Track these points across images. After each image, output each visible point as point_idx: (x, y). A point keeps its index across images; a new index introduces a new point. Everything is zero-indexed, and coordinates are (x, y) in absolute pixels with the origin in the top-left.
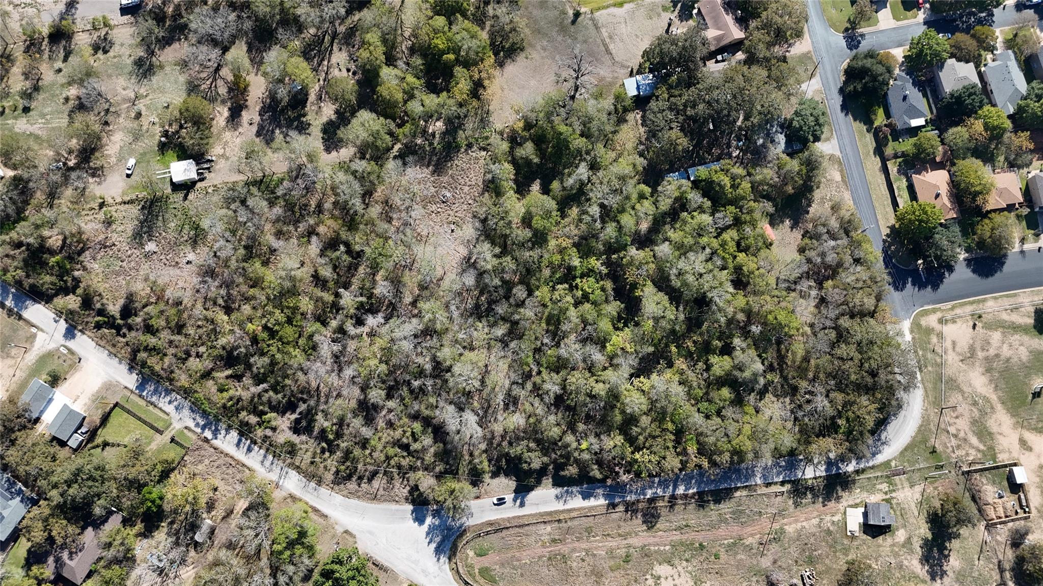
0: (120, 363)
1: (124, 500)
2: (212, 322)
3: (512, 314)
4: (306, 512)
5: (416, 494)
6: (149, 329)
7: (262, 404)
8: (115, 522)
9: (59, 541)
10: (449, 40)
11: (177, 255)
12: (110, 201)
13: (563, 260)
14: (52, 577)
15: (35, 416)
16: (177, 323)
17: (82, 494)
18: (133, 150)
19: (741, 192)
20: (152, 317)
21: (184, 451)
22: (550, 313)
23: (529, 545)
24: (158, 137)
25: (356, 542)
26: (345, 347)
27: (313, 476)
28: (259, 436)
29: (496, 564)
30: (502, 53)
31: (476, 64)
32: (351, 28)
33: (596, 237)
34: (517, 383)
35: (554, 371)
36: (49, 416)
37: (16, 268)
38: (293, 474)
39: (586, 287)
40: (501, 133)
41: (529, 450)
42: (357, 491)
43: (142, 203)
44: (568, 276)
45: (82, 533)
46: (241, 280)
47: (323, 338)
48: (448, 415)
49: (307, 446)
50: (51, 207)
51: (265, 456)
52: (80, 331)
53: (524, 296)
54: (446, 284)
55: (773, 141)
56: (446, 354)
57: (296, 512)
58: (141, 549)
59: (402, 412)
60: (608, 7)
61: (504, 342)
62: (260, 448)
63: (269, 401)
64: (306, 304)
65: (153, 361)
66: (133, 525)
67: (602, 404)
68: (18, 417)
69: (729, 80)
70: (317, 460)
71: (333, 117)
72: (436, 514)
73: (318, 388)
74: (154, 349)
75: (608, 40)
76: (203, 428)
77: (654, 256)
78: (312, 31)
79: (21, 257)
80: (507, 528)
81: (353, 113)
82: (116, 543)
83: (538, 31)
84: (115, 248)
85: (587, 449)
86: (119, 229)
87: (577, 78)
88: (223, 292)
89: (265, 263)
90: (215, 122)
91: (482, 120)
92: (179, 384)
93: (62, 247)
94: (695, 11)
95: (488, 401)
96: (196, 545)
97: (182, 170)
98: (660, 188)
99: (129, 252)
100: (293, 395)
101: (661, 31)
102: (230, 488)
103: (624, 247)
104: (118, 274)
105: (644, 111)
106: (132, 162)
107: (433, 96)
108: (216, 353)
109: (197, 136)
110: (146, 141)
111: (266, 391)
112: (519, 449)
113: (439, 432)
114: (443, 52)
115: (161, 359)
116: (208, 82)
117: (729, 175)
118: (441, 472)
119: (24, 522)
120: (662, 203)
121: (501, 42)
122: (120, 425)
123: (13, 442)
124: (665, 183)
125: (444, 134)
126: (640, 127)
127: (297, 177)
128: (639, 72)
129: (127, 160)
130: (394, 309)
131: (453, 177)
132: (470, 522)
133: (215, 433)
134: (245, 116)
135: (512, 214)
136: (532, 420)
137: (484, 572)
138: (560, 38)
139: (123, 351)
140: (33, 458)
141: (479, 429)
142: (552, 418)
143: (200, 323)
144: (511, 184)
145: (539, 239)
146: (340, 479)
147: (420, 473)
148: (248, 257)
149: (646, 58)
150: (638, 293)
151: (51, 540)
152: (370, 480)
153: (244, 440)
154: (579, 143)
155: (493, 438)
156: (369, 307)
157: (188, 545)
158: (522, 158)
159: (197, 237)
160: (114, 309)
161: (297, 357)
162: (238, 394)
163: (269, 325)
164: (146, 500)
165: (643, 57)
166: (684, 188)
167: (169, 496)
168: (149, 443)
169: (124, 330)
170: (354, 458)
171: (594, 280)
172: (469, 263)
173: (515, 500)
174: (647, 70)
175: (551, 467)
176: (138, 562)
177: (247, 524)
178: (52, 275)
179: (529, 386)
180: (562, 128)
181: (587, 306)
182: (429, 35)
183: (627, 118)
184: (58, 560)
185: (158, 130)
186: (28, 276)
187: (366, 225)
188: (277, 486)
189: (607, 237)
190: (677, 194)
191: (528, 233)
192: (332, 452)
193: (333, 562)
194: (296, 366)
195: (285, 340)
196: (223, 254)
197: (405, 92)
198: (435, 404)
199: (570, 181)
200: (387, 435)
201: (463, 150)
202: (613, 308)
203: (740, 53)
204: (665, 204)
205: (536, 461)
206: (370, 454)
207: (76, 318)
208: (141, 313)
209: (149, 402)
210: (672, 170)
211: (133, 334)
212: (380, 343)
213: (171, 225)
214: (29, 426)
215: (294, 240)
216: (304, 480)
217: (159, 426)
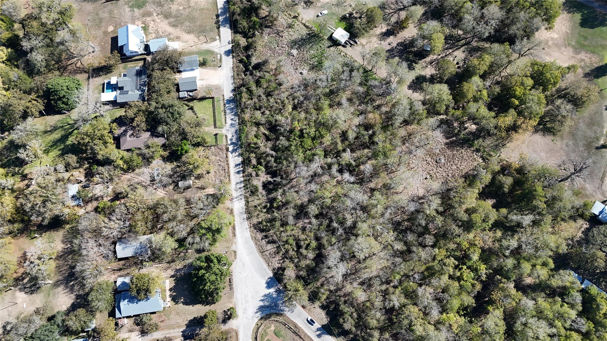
0: (232, 84)
1: (174, 136)
2: (284, 106)
3: (414, 245)
4: (230, 224)
5: (280, 272)
6: (258, 83)
7: (265, 160)
8: (161, 141)
9: (135, 124)
10: (524, 94)
11: (301, 66)
12: (300, 19)
13: (468, 249)
14: (116, 135)
15: (181, 69)
16: (270, 92)
17: (162, 116)
18: (331, 8)
20: (264, 78)
21: (215, 144)
22: (433, 266)
24: (346, 13)
25: (233, 261)
26: (323, 174)
27: (249, 213)
28: (249, 171)
30: (542, 126)
31: (525, 117)
32: (479, 47)
33: (498, 257)
34: (381, 279)
35: (405, 295)
36: (184, 75)
37: (239, 7)
38: (243, 202)
39: (465, 275)
40: (500, 161)
41: (351, 316)
42: (259, 241)
43: (311, 32)
45: (145, 131)
46: (314, 101)
47: (319, 161)
48: (333, 255)
49: (261, 197)
51: (241, 182)
52: (233, 56)
53: (430, 244)
54: (396, 198)
56: (363, 227)
57: (227, 219)
58: (157, 163)
59: (314, 229)
61: (395, 254)
62: (243, 177)
63: (268, 162)
64: (327, 140)
65: (245, 95)
66: (165, 150)
67: (411, 338)
68: (175, 62)
71: (428, 76)
72: (278, 291)
73: (293, 179)
74: (251, 91)
76: (232, 143)
77: (520, 300)
78: (460, 32)
79: (245, 5)
80: (301, 338)
81: (440, 82)
82: (152, 149)
83: (573, 135)
84: (281, 38)
86: (291, 33)
87: (574, 174)
88: (302, 99)
89: (331, 106)
90: (375, 29)
91: (497, 145)
92: (243, 116)
93: (263, 18)
95: (357, 271)
96: (177, 185)
97: (341, 35)
98: (561, 272)
99: (284, 46)
100: (280, 170)
102: (214, 179)
103: (508, 279)
104: (270, 49)
105: (593, 227)
106: (325, 12)
107: (487, 109)
108: (271, 119)
109: (363, 26)
110: (340, 10)
111: (272, 156)
112: (347, 309)
113: (320, 258)
114: (515, 97)
115: (249, 99)
116: (391, 11)
118: (301, 276)
119: (132, 103)
121: (547, 121)
122: (205, 107)
123: (162, 70)
124: (566, 272)
125: (471, 133)
126: (580, 232)
129: (324, 10)
130: (362, 182)
131: (453, 155)
132: (288, 314)
133: (234, 151)
134: (391, 39)
135: (467, 201)
136: (368, 304)
138: (582, 148)
139: (238, 81)
140: (163, 83)
141: (340, 278)
142: (378, 315)
143: (279, 101)
144: (481, 187)
145: (468, 226)
146: (258, 228)
147: (292, 265)
148: (326, 96)
150: (490, 308)
151: (132, 120)
152: (269, 242)
153: (241, 166)
154: (540, 204)
155: (340, 290)
156: (352, 170)
157: (174, 182)
158: (500, 181)
159: (316, 67)
160: (254, 61)
161: (299, 157)
162: (260, 145)
163: (304, 131)
164: (181, 146)
166: (574, 286)
167: (190, 154)
168: (207, 126)
170: (273, 225)
171: (473, 276)
172: (419, 200)
173: (318, 330)
175: (351, 336)
176: (150, 166)
177: (204, 200)
178: (248, 24)
179: (384, 287)
180: (538, 189)
181: (456, 284)
182: (516, 82)
183: (578, 220)
184: (125, 131)
185: (350, 10)
186: (239, 15)
187: (391, 134)
188: (232, 200)
189: (504, 264)
190: (568, 284)
192: (267, 212)
193: (216, 257)
194: (295, 159)
195: (303, 144)
196: (319, 83)
197: (475, 96)
198: (332, 243)
199: (515, 218)
200: (297, 232)
201: (472, 149)
202: (469, 300)
204: (556, 282)
205: (349, 324)
206: (282, 231)
207: (237, 49)
208: (262, 73)
209: (225, 111)
210: (575, 270)
211: (250, 77)
212: (339, 190)
213: (312, 51)
214: (175, 70)
215: (352, 109)
216: (244, 210)
217: (218, 124)
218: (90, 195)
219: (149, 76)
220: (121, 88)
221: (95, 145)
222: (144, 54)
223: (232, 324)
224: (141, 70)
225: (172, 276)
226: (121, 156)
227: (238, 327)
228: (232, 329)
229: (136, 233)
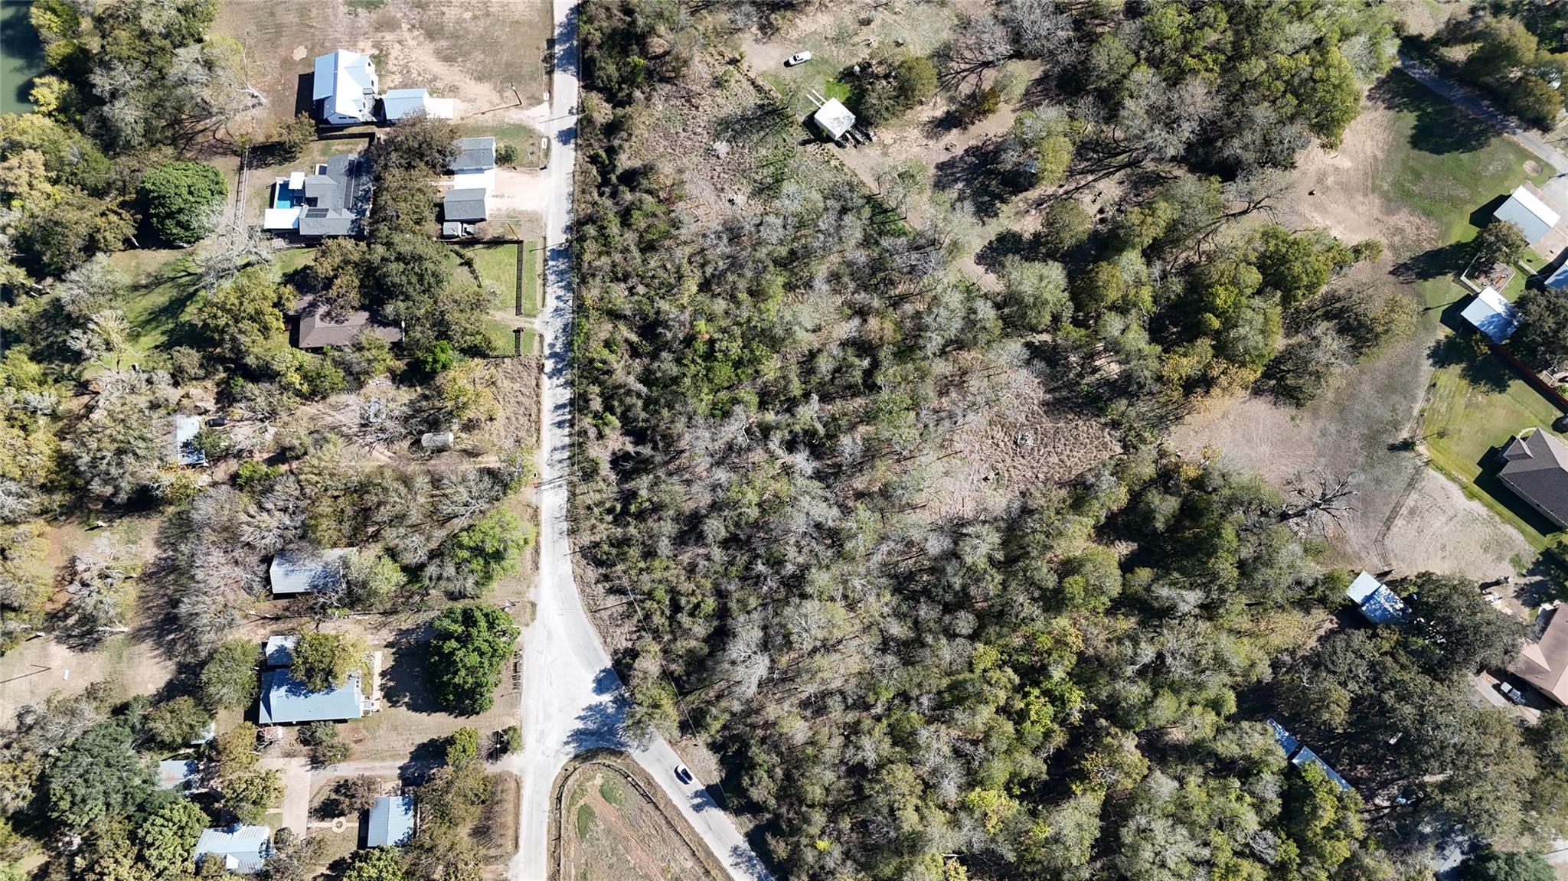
0: (568, 213)
1: (418, 328)
2: (680, 278)
3: (930, 631)
4: (526, 542)
5: (628, 660)
6: (625, 217)
7: (621, 402)
8: (392, 335)
9: (332, 293)
10: (1236, 305)
11: (732, 183)
12: (744, 66)
13: (1049, 653)
14: (291, 313)
15: (453, 167)
16: (653, 240)
17: (397, 280)
18: (821, 46)
19: (1328, 849)
20: (640, 209)
21: (513, 353)
22: (965, 681)
23: (653, 851)
24: (854, 61)
25: (527, 625)
26: (749, 449)
27: (574, 519)
28: (582, 424)
29: (605, 821)
30: (1273, 382)
31: (1231, 360)
32: (1158, 175)
33: (1114, 676)
34: (845, 698)
35: (893, 737)
36: (461, 182)
37: (600, 29)
38: (564, 494)
39: (1033, 709)
40: (1162, 454)
41: (771, 773)
42: (588, 584)
43: (766, 102)
44: (1032, 675)
45: (357, 310)
46: (749, 274)
47: (744, 417)
48: (747, 634)
49: (606, 487)
50: (692, 14)
51: (563, 448)
52: (577, 145)
53: (965, 632)
54: (912, 517)
55: (1441, 848)
56: (820, 579)
57: (522, 529)
58: (379, 385)
59: (716, 572)
60: (1454, 480)
61: (886, 644)
62: (570, 435)
63: (629, 408)
64: (771, 368)
65: (591, 247)
66: (398, 357)
67: (892, 834)
68: (439, 152)
69: (1481, 724)
70: (596, 511)
71: (1027, 236)
72: (621, 702)
73: (682, 452)
74: (606, 237)
75: (1404, 511)
76: (553, 355)
77: (1145, 777)
78: (1119, 134)
79: (616, 23)
80: (657, 808)
81: (1051, 255)
82: (366, 353)
83: (1341, 409)
84: (694, 112)
85: (820, 852)
86: (719, 100)
87: (1317, 505)
88: (723, 265)
89: (789, 287)
90: (920, 108)
91: (1162, 417)
92: (585, 293)
93: (658, 57)
94: (1548, 607)
95: (799, 674)
96: (417, 443)
97: (835, 116)
98: (1245, 724)
99: (699, 130)
100: (654, 429)
101: (1477, 577)
102: (503, 434)
103: (1126, 727)
104: (666, 137)
105: (1341, 629)
106: (806, 55)
107: (1146, 335)
108: (647, 308)
109: (886, 103)
110: (842, 52)
111: (639, 395)
112: (763, 757)
113: (721, 636)
114: (1213, 310)
115: (600, 254)
116: (963, 66)
117: (1340, 814)
118: (672, 673)
119: (330, 242)
120: (1225, 742)
121: (1289, 371)
122: (500, 263)
123: (409, 167)
124: (1259, 726)
125: (1108, 383)
126: (1315, 638)
127: (918, 248)
128: (1393, 585)
129: (805, 49)
130: (836, 475)
131: (1056, 432)
132: (635, 753)
133: (556, 372)
134: (953, 136)
135: (1063, 543)
136: (810, 750)
137: (586, 813)
138: (1355, 444)
139: (583, 206)
140: (405, 200)
141: (754, 689)
142: (829, 776)
143: (669, 266)
144: (1103, 513)
145: (1054, 601)
146: (591, 555)
147: (655, 648)
148: (781, 263)
149: (1419, 581)
150: (1077, 788)
151: (328, 283)
152: (611, 591)
153: (567, 410)
154: (1226, 567)
155: (757, 712)
156: (816, 444)
157: (411, 433)
158: (1148, 504)
159: (766, 190)
161: (702, 403)
162: (615, 366)
163: (718, 345)
164: (434, 352)
165: (1418, 577)
166: (1271, 759)
167: (451, 374)
168: (499, 309)
169: (607, 190)
170: (625, 554)
171: (1052, 713)
172: (957, 530)
173: (697, 794)
174: (1405, 594)
175: (768, 816)
176: (362, 392)
177: (472, 483)
178: (619, 70)
179: (852, 717)
180: (1229, 532)
181: (1009, 727)
182: (1222, 275)
183: (1314, 611)
184: (313, 305)
185: (864, 54)
186: (600, 47)
187: (917, 369)
188: (538, 486)
189: (1124, 694)
190: (1255, 754)
191: (1051, 581)
192: (616, 522)
193: (486, 615)
194: (690, 409)
195: (711, 376)
196: (764, 233)
197: (1124, 297)
198: (751, 608)
199: (1164, 592)
200: (675, 573)
201: (1103, 420)
202: (1033, 765)
203: (1538, 713)
204: (1228, 747)
205: (762, 790)
206: (642, 570)
207: (587, 130)
208: (638, 194)
209: (545, 275)
210: (1286, 724)
211: (608, 203)
212: (782, 487)
213: (762, 151)
214: (439, 169)
215: (839, 300)
216: (564, 512)
217: (526, 305)
218: (223, 444)
219: (378, 179)
220: (312, 202)
221: (240, 332)
222: (372, 123)
223: (510, 763)
224: (359, 163)
225: (389, 645)
226: (297, 364)
227: (522, 770)
228: (510, 775)
229: (317, 543)
